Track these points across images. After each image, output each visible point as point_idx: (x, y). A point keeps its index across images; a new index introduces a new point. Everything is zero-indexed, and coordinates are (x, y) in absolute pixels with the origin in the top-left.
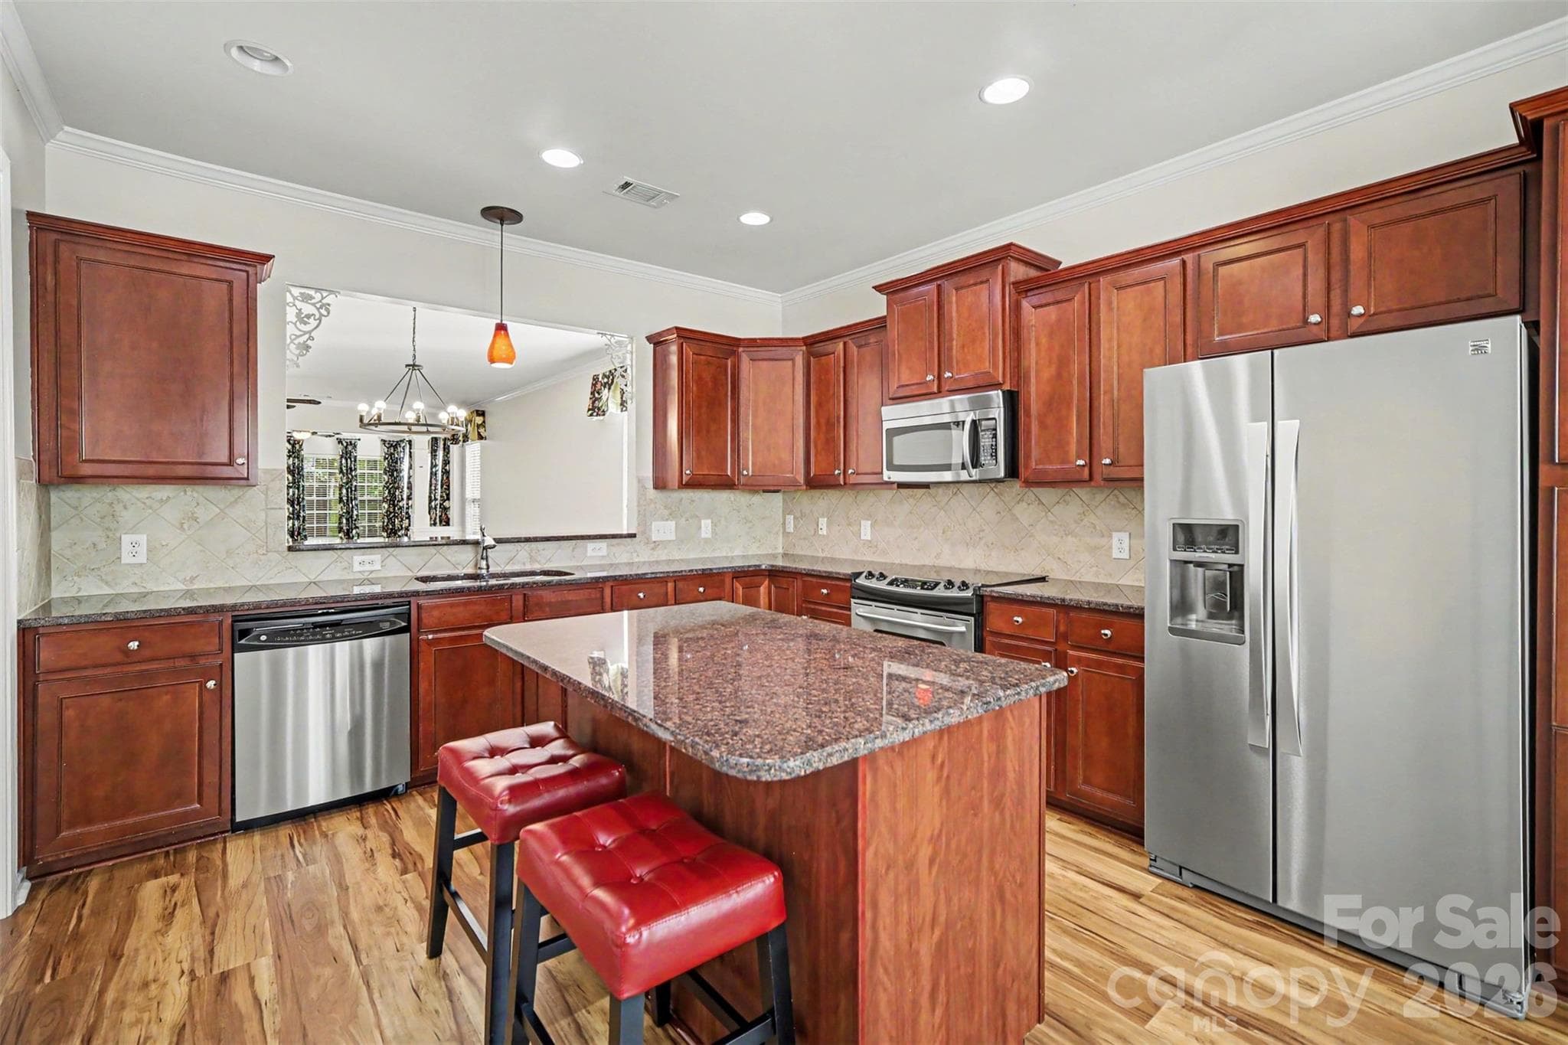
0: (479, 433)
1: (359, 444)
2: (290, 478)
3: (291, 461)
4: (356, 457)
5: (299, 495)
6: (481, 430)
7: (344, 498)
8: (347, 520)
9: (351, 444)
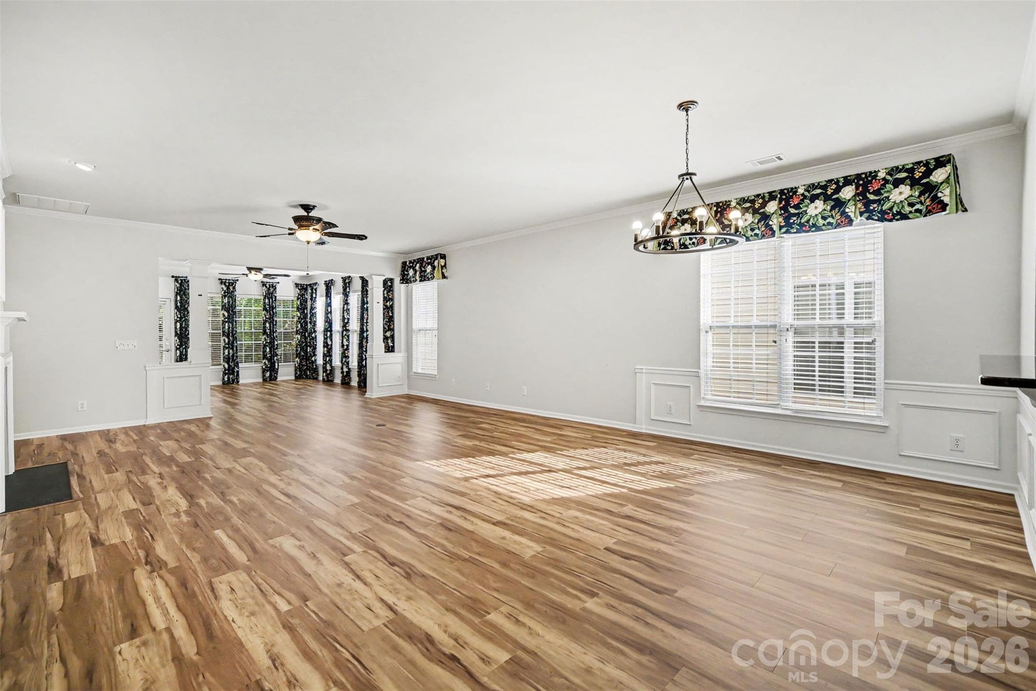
0: (443, 273)
1: (278, 286)
2: (226, 314)
3: (226, 300)
4: (276, 297)
5: (233, 329)
6: (444, 271)
7: (268, 331)
8: (270, 348)
9: (273, 287)
